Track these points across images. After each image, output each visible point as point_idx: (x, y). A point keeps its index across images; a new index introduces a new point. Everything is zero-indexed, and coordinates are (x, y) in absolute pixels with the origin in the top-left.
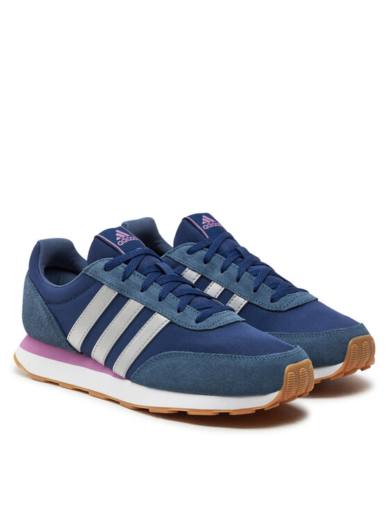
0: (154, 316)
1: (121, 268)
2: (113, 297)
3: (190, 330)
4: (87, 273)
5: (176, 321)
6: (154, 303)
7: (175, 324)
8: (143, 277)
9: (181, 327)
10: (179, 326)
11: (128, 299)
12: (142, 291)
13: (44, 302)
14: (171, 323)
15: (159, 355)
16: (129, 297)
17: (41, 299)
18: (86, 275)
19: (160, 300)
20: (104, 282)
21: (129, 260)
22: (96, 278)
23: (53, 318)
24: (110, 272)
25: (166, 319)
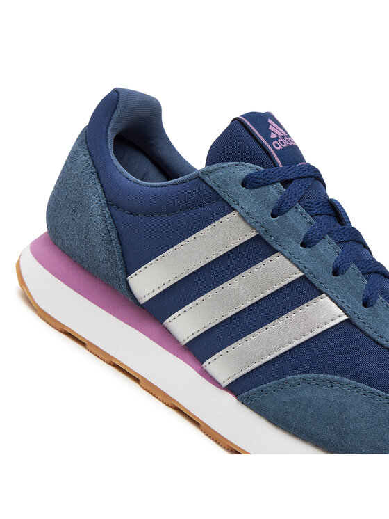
0: (318, 298)
1: (274, 192)
2: (247, 238)
3: (382, 346)
4: (207, 179)
5: (359, 323)
6: (323, 275)
7: (355, 326)
8: (310, 219)
9: (366, 334)
10: (362, 331)
11: (275, 251)
12: (303, 245)
13: (103, 201)
14: (348, 321)
15: (315, 375)
16: (278, 248)
17: (101, 194)
18: (204, 181)
19: (335, 273)
20: (236, 207)
21: (290, 181)
22: (222, 194)
23: (114, 235)
24: (252, 192)
25: (340, 312)
